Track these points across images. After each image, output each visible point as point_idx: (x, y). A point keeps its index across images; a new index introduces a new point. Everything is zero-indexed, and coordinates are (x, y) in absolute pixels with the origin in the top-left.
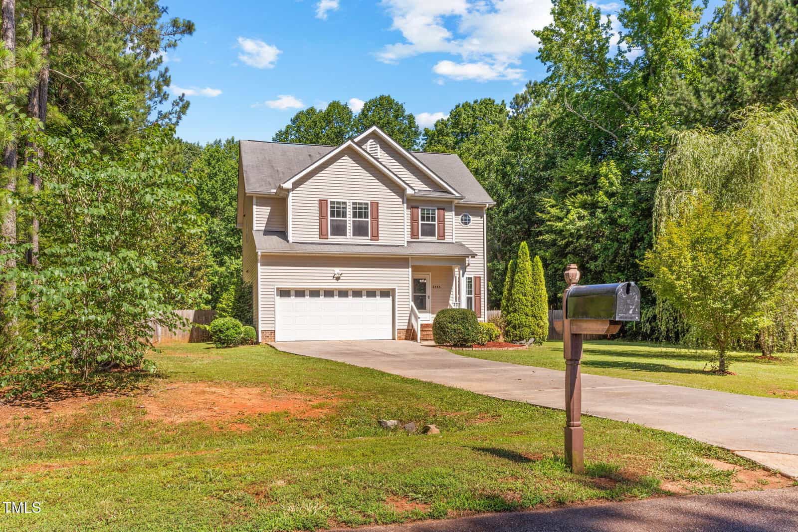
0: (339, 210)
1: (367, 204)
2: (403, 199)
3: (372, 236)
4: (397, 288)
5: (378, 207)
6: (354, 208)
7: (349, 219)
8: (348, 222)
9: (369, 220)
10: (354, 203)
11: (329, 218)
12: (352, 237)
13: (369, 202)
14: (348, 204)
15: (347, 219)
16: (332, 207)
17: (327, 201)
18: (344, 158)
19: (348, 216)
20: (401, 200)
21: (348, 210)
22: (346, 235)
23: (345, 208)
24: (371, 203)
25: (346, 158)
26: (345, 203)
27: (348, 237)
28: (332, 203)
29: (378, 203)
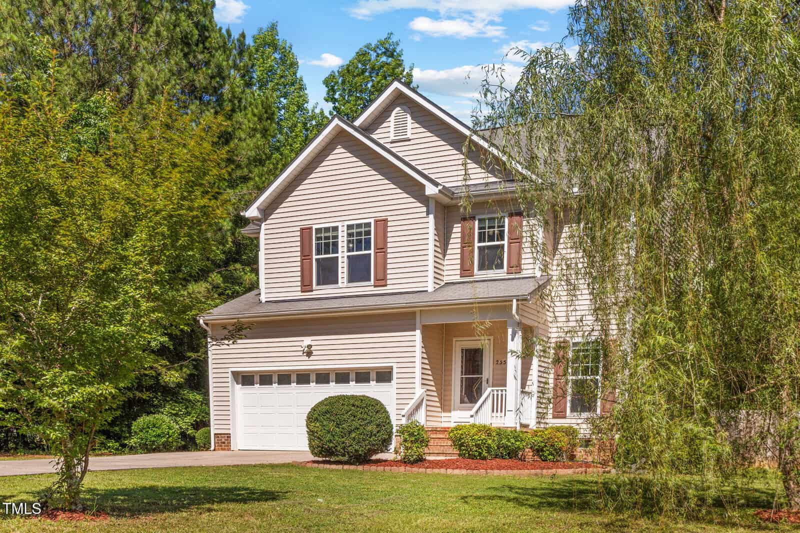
0: (328, 242)
1: (368, 225)
2: (427, 206)
3: (376, 279)
4: (395, 366)
5: (386, 227)
6: (350, 235)
7: (343, 255)
8: (340, 260)
9: (372, 252)
10: (350, 227)
11: (315, 257)
12: (345, 285)
13: (372, 221)
14: (340, 229)
15: (340, 255)
16: (318, 239)
17: (311, 228)
18: (336, 151)
19: (340, 250)
20: (425, 209)
21: (340, 239)
22: (337, 283)
23: (336, 237)
24: (376, 221)
25: (340, 150)
26: (335, 229)
27: (340, 285)
28: (318, 231)
29: (386, 221)
